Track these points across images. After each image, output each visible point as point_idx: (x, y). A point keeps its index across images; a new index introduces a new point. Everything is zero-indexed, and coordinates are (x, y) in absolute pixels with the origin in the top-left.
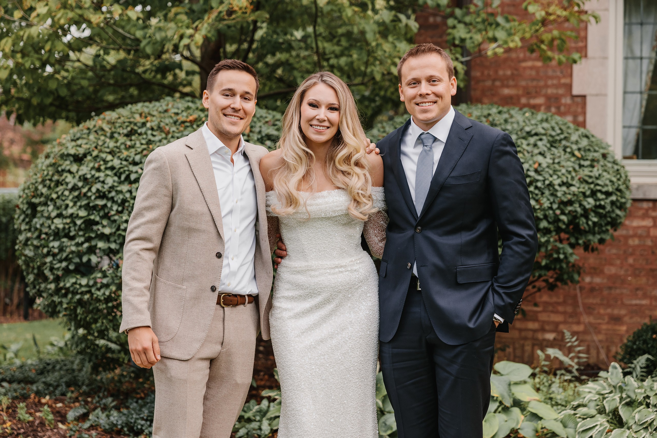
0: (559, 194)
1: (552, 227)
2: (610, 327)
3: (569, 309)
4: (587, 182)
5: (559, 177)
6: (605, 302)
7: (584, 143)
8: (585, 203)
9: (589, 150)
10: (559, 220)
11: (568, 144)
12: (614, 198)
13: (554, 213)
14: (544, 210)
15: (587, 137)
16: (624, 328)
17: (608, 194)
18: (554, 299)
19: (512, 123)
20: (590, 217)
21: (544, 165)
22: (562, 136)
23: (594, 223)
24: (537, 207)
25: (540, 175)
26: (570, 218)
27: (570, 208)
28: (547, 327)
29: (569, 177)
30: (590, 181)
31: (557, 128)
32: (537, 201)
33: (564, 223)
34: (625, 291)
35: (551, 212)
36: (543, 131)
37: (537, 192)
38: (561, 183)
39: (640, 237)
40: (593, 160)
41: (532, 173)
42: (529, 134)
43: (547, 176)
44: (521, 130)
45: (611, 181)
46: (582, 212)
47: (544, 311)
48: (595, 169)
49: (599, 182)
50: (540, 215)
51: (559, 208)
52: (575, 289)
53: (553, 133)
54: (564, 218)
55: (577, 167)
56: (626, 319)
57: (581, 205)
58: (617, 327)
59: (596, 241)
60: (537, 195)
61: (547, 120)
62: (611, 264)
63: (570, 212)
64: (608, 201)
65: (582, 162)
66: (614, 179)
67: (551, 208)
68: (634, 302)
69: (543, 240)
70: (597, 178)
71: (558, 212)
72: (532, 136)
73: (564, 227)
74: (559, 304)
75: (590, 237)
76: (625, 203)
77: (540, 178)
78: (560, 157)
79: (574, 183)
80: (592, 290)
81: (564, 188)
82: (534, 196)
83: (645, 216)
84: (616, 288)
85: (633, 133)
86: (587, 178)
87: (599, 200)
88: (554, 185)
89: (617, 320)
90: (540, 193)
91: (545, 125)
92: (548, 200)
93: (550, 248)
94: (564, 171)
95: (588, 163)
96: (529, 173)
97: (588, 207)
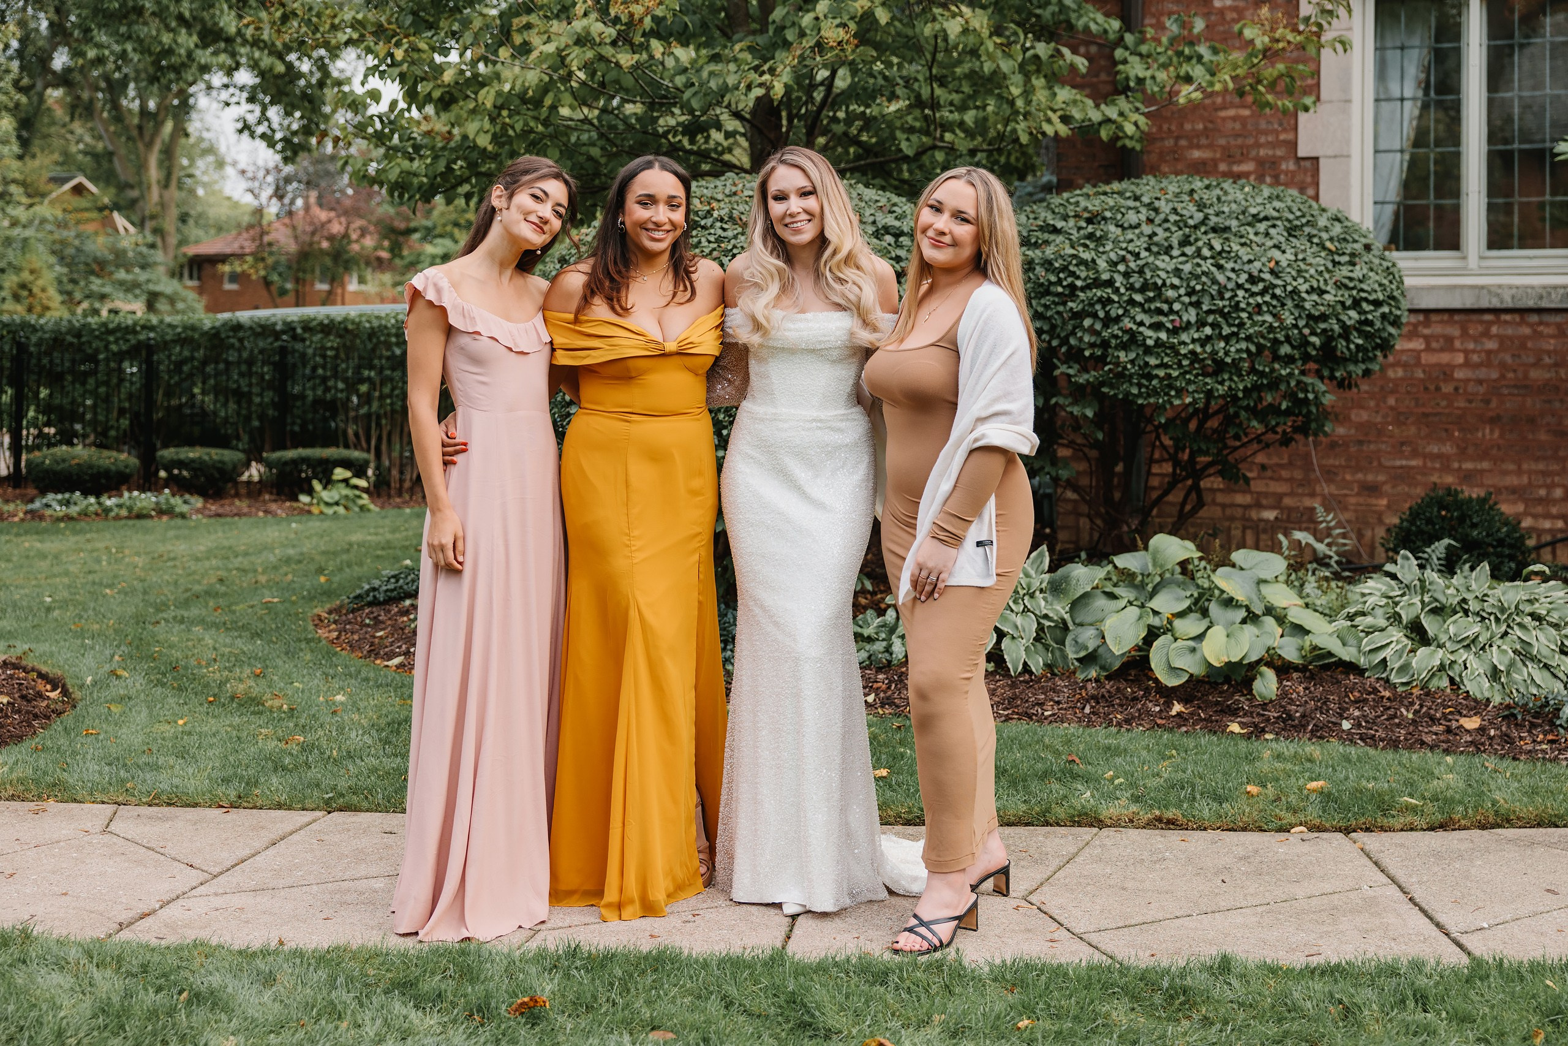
0: (1307, 305)
1: (1296, 354)
2: (1361, 500)
3: (1298, 474)
4: (1346, 287)
5: (1306, 280)
6: (1353, 463)
7: (1337, 229)
8: (1344, 318)
9: (1345, 239)
10: (1308, 343)
11: (1314, 232)
12: (1386, 309)
13: (1300, 332)
14: (1286, 328)
15: (1338, 220)
16: (1384, 502)
17: (1377, 303)
18: (1275, 460)
19: (1230, 203)
20: (1353, 338)
21: (1284, 264)
22: (1304, 221)
23: (1357, 346)
24: (1276, 325)
25: (1278, 277)
26: (1323, 338)
27: (1323, 326)
28: (1264, 502)
29: (1321, 279)
30: (1351, 284)
31: (1295, 209)
32: (1274, 316)
33: (1314, 347)
34: (1383, 447)
35: (1296, 331)
36: (1275, 214)
37: (1274, 302)
38: (1309, 289)
39: (1405, 366)
40: (1353, 255)
41: (1267, 276)
42: (1257, 219)
43: (1289, 279)
44: (1244, 213)
45: (1380, 285)
46: (1341, 331)
47: (1259, 477)
48: (1358, 267)
49: (1364, 286)
50: (1280, 337)
51: (1307, 326)
52: (1306, 445)
53: (1291, 217)
54: (1314, 339)
55: (1330, 266)
56: (1387, 488)
57: (1339, 320)
58: (1374, 501)
59: (1360, 372)
60: (1275, 307)
61: (1278, 197)
62: (1362, 407)
63: (1324, 331)
64: (1378, 314)
65: (1337, 258)
66: (1385, 282)
67: (1295, 326)
68: (1398, 463)
69: (1284, 372)
70: (1361, 281)
71: (1306, 331)
72: (1260, 221)
73: (1314, 353)
74: (1281, 466)
75: (1351, 367)
76: (1398, 317)
77: (1279, 282)
78: (1304, 251)
79: (1328, 288)
80: (1333, 445)
81: (1315, 297)
82: (1271, 308)
83: (1413, 335)
84: (1370, 442)
85: (1389, 210)
86: (1346, 281)
87: (1366, 313)
88: (1299, 292)
89: (1372, 489)
90: (1279, 304)
91: (1277, 204)
92: (1292, 314)
93: (1293, 384)
94: (1312, 271)
95: (1346, 258)
96: (1262, 275)
97: (1349, 323)
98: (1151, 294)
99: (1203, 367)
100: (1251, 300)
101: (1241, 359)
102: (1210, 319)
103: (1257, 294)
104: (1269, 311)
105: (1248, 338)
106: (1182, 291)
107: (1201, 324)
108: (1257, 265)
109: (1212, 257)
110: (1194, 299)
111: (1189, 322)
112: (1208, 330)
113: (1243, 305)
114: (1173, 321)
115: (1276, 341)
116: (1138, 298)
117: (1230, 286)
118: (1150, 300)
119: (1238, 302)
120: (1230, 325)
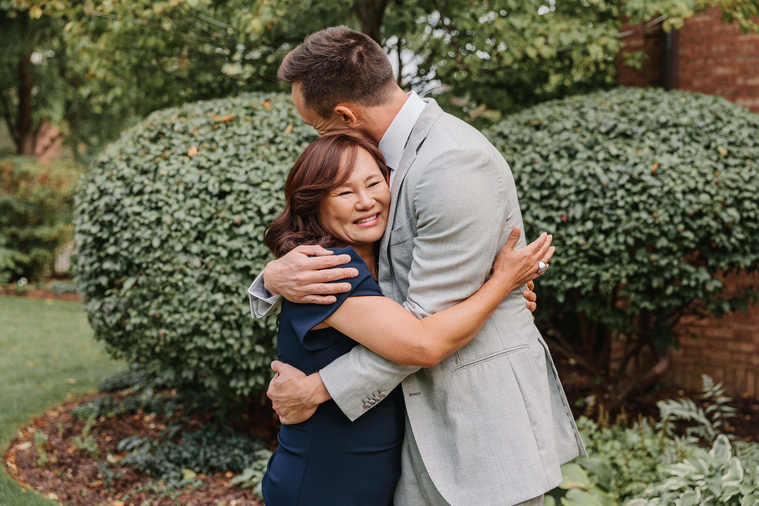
0: (683, 204)
1: (674, 246)
4: (728, 187)
5: (684, 182)
8: (724, 215)
10: (684, 238)
11: (716, 137)
13: (676, 228)
14: (660, 225)
20: (734, 233)
21: (666, 166)
24: (650, 221)
27: (699, 222)
29: (701, 180)
30: (733, 185)
32: (650, 213)
35: (671, 227)
37: (651, 201)
38: (687, 190)
40: (746, 158)
41: (646, 178)
42: (664, 125)
43: (667, 180)
46: (720, 227)
48: (746, 170)
49: (749, 187)
50: (655, 231)
51: (683, 222)
53: (701, 124)
54: (689, 235)
55: (720, 166)
57: (717, 218)
60: (651, 205)
63: (700, 227)
65: (730, 161)
67: (670, 222)
69: (663, 262)
70: (746, 182)
71: (681, 227)
72: (667, 128)
73: (692, 246)
75: (738, 258)
77: (658, 183)
78: (696, 155)
81: (690, 197)
82: (647, 206)
86: (729, 183)
87: (748, 211)
88: (675, 192)
90: (656, 202)
92: (667, 211)
93: (676, 272)
94: (694, 173)
95: (737, 162)
96: (644, 177)
97: (727, 219)
98: (545, 192)
99: (587, 256)
100: (629, 199)
101: (620, 251)
102: (592, 215)
103: (635, 194)
104: (645, 209)
105: (627, 233)
106: (572, 190)
107: (584, 219)
108: (640, 168)
109: (606, 160)
110: (581, 197)
111: (574, 218)
112: (589, 225)
113: (621, 203)
114: (561, 216)
115: (650, 236)
116: (536, 195)
117: (612, 185)
118: (543, 198)
119: (616, 202)
120: (610, 220)
